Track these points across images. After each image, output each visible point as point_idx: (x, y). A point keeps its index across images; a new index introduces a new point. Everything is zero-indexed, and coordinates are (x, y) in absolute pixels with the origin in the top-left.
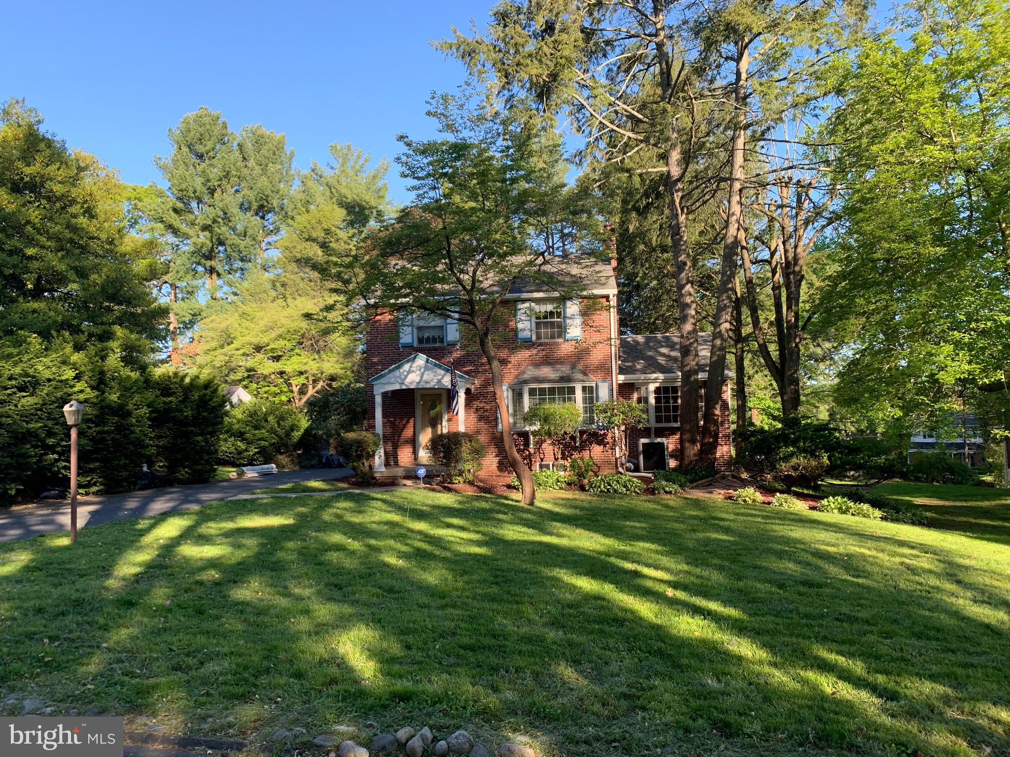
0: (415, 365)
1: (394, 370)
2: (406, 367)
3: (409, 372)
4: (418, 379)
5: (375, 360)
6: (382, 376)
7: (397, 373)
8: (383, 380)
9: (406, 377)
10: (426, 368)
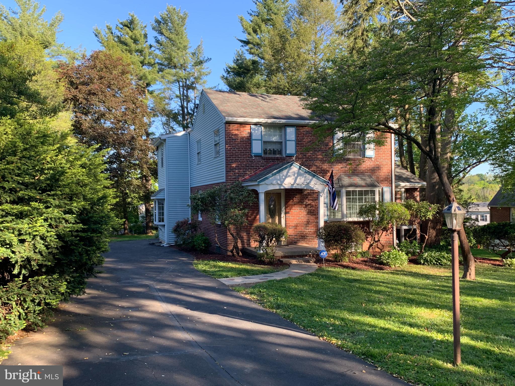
0: (291, 171)
1: (275, 174)
2: (285, 172)
3: (286, 176)
4: (292, 182)
5: (234, 165)
6: (267, 178)
7: (278, 176)
8: (267, 181)
9: (284, 179)
10: (299, 174)
